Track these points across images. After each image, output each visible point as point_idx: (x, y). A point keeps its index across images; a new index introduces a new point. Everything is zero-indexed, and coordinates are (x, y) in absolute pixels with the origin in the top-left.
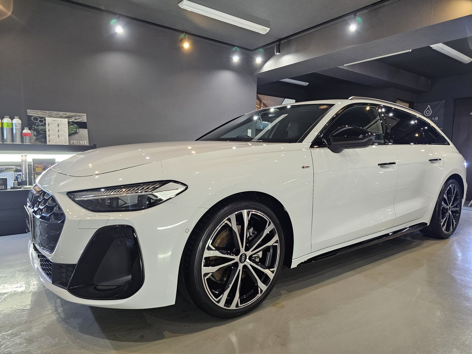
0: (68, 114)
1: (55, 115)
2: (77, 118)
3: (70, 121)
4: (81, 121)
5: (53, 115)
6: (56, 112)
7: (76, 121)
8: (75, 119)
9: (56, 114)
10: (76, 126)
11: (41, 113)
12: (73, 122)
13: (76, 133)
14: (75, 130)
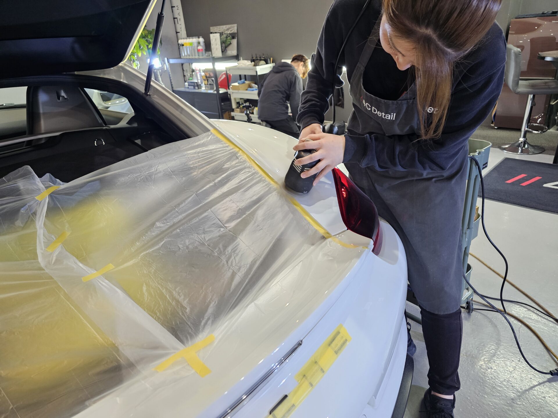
7: (231, 33)
9: (222, 28)
10: (231, 37)
13: (230, 44)
14: (230, 41)
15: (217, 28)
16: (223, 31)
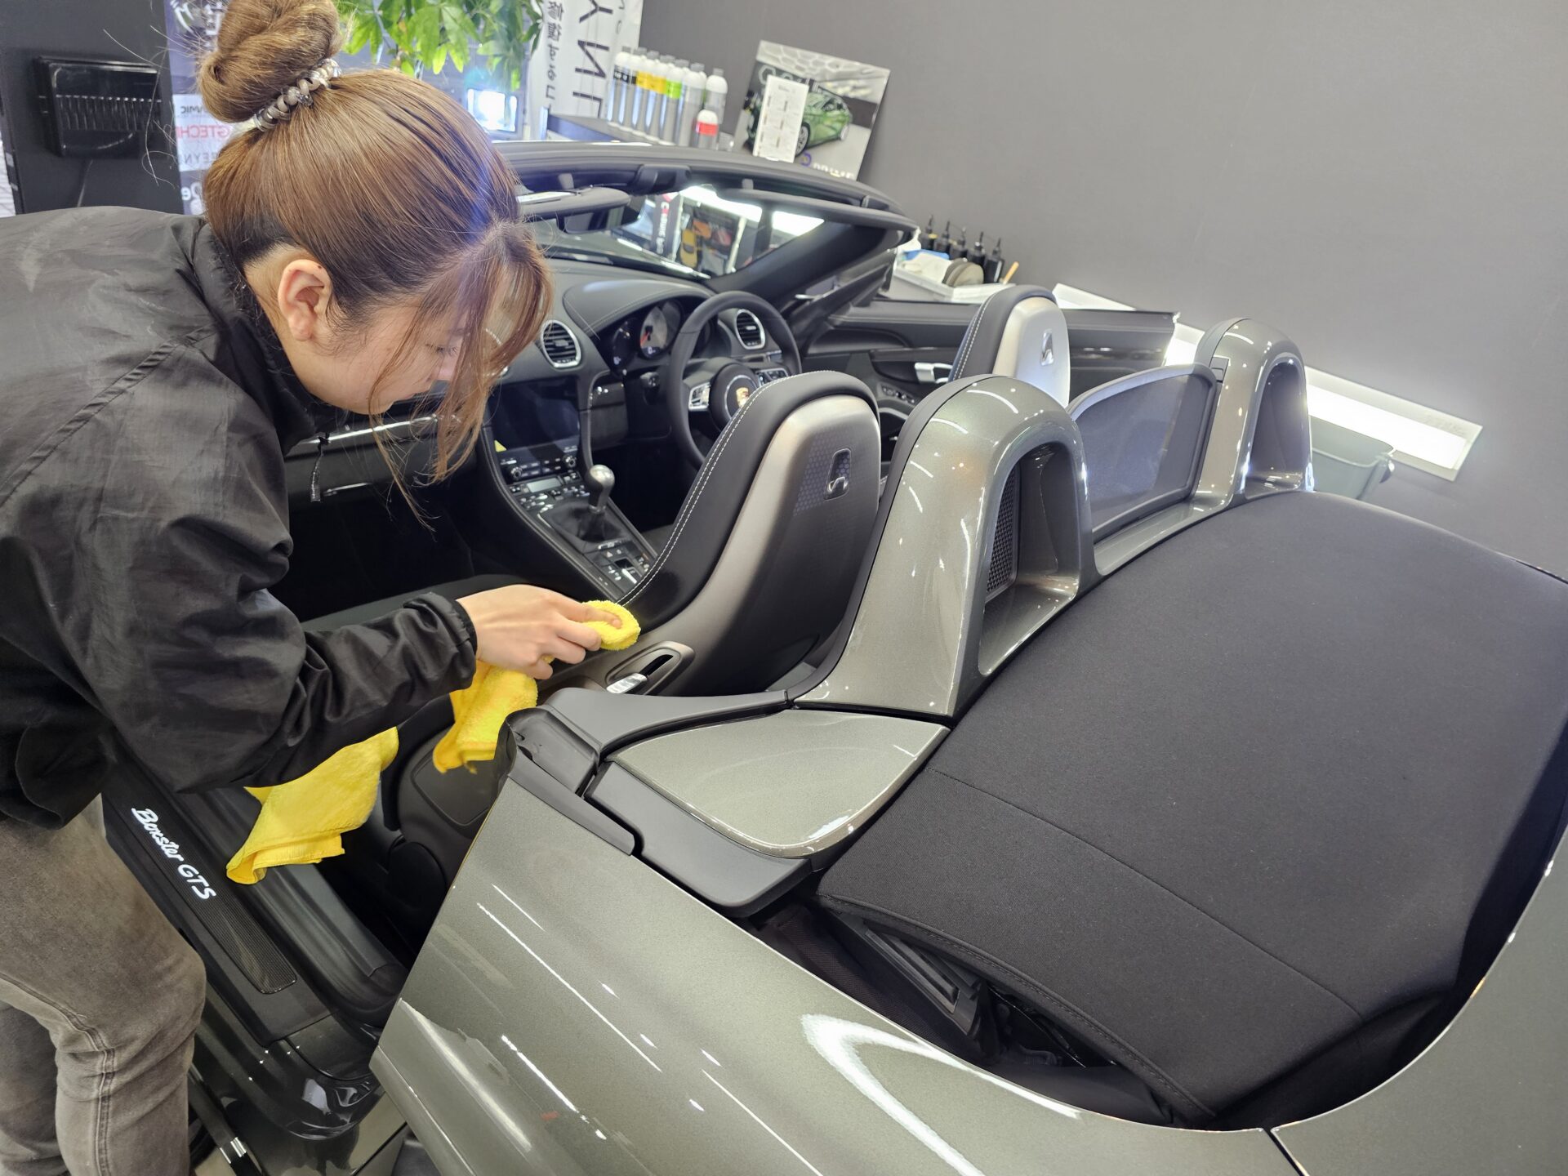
0: (846, 65)
1: (811, 65)
2: (861, 83)
3: (840, 91)
4: (866, 96)
5: (807, 63)
6: (817, 56)
7: (852, 95)
8: (855, 88)
9: (816, 63)
10: (847, 112)
11: (785, 55)
12: (845, 98)
13: (836, 139)
14: (838, 126)
15: (794, 55)
16: (817, 79)
